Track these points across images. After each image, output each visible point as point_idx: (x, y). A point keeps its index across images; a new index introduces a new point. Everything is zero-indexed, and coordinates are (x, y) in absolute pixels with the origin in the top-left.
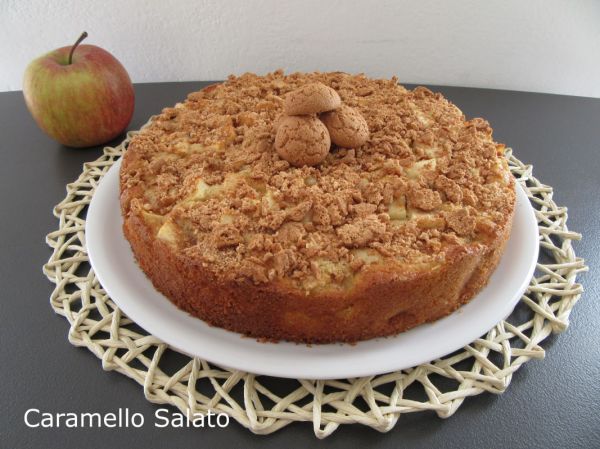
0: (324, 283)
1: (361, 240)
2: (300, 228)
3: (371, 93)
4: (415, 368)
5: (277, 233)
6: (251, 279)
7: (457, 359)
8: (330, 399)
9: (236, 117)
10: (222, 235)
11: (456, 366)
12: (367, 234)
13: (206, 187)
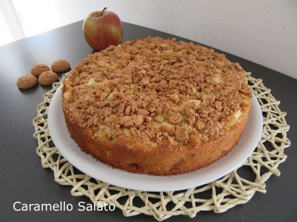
0: (101, 136)
1: (126, 124)
2: (109, 110)
3: (204, 60)
4: (132, 190)
5: (100, 109)
6: (76, 123)
7: (153, 196)
8: (89, 184)
9: (133, 56)
10: (80, 103)
11: (150, 199)
12: (131, 123)
13: (94, 82)
